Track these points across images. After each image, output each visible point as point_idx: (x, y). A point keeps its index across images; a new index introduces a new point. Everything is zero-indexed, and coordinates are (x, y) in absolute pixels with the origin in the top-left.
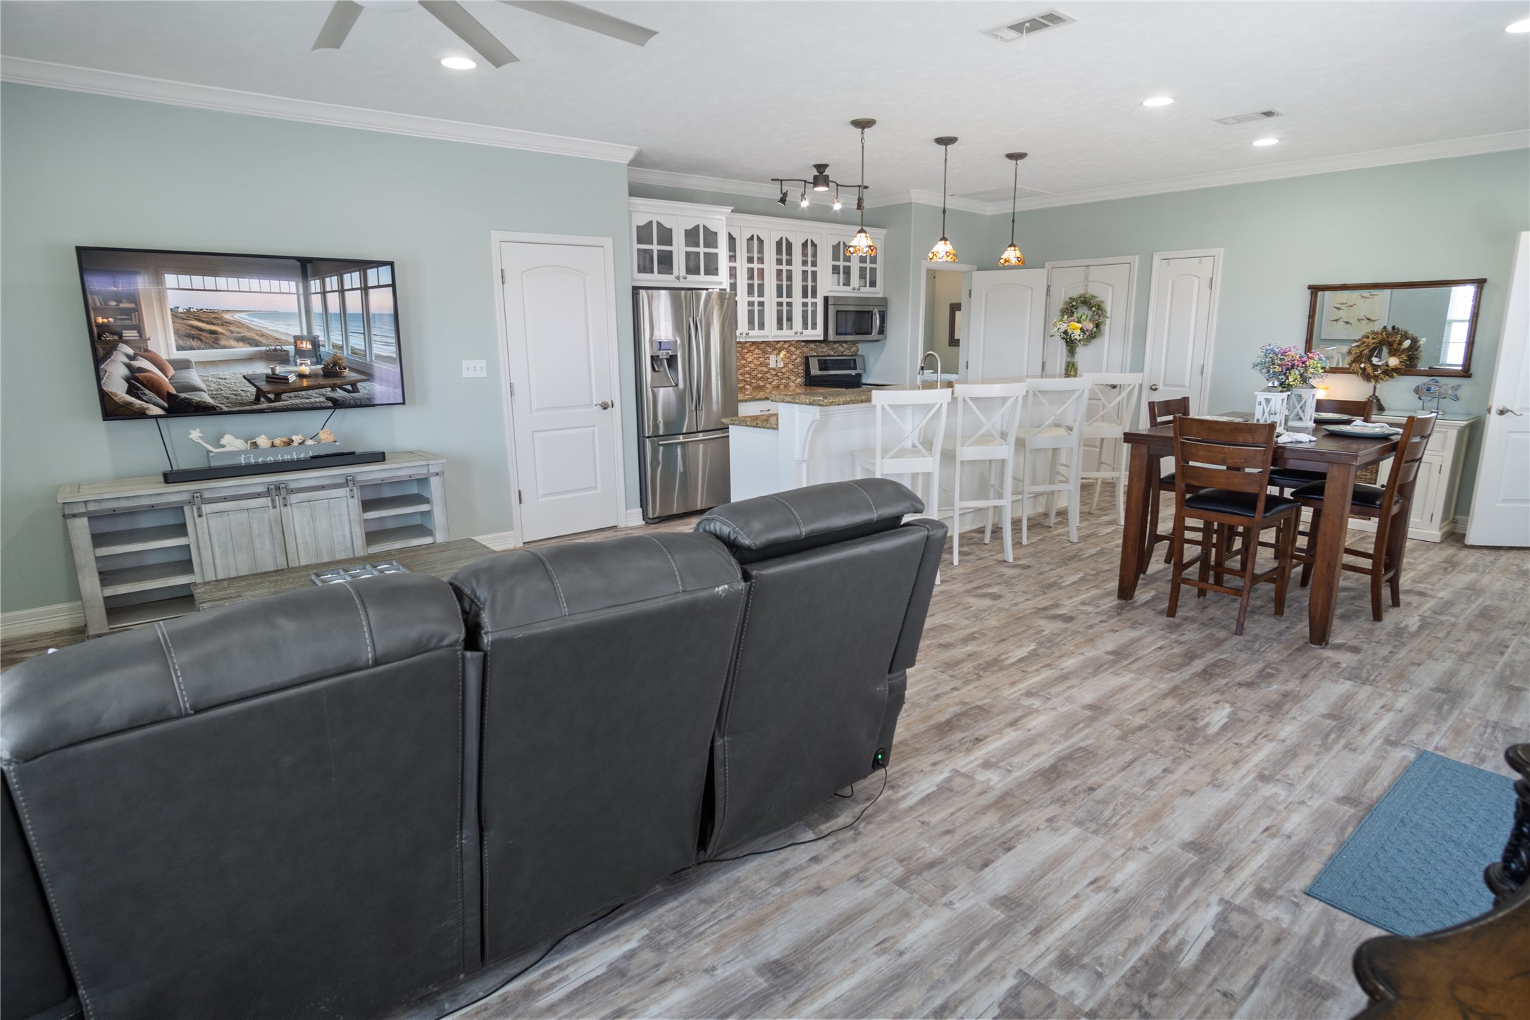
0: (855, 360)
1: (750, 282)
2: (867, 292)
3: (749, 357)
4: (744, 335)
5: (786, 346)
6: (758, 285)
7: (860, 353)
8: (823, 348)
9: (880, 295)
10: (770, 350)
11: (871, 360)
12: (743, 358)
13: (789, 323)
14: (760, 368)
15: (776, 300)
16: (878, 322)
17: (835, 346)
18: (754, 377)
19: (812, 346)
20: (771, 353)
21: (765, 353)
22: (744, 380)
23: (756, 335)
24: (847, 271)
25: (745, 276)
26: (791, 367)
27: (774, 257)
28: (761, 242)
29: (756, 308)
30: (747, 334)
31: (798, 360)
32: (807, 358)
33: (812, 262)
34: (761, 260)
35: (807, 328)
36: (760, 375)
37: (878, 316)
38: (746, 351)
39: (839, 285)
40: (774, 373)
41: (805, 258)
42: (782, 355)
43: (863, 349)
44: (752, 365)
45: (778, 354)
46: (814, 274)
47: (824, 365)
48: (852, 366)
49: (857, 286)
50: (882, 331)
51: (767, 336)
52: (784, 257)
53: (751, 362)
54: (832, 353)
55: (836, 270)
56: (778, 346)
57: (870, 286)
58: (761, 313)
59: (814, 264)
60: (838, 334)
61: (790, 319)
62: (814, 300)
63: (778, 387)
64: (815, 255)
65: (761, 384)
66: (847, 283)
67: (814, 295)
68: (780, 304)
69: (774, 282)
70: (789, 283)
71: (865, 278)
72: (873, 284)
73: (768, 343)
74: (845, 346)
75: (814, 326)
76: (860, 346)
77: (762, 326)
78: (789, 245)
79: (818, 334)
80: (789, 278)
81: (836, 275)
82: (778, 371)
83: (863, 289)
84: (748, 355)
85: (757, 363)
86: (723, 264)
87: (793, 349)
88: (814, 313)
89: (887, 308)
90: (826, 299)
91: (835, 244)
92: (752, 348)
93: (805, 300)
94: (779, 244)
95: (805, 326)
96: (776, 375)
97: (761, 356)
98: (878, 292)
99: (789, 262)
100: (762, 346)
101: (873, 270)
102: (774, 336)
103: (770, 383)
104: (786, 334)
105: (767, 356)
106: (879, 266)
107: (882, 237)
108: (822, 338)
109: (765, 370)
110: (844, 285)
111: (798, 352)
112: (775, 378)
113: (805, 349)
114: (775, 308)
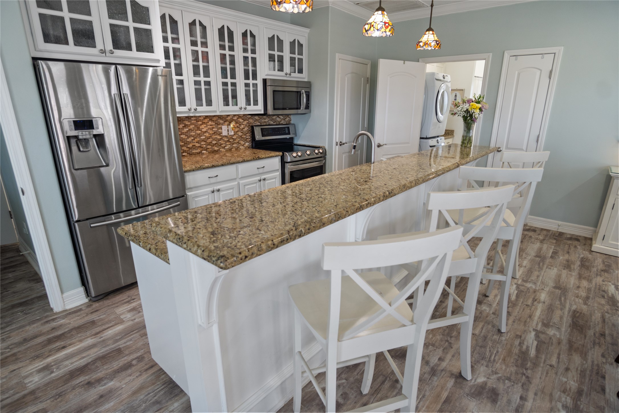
0: (288, 128)
1: (195, 63)
2: (296, 76)
3: (204, 128)
4: (193, 110)
5: (235, 118)
6: (204, 66)
7: (292, 122)
8: (265, 119)
9: (306, 80)
10: (221, 122)
11: (300, 127)
12: (198, 129)
13: (234, 100)
14: (214, 137)
15: (221, 80)
16: (305, 100)
17: (274, 117)
18: (209, 144)
19: (257, 117)
20: (222, 124)
21: (218, 124)
22: (200, 147)
23: (204, 110)
24: (281, 59)
25: (190, 58)
26: (240, 134)
27: (217, 43)
28: (204, 28)
29: (203, 87)
30: (196, 110)
31: (246, 129)
32: (252, 127)
33: (252, 50)
34: (204, 44)
35: (250, 105)
36: (214, 142)
37: (305, 95)
38: (200, 123)
39: (274, 70)
40: (226, 139)
41: (245, 47)
42: (232, 126)
43: (294, 119)
44: (207, 134)
45: (229, 125)
46: (254, 60)
47: (264, 132)
48: (287, 132)
49: (288, 72)
50: (308, 107)
51: (215, 111)
52: (227, 44)
53: (205, 132)
54: (272, 123)
55: (271, 58)
56: (229, 118)
57: (298, 73)
58: (208, 92)
59: (254, 52)
60: (275, 109)
61: (234, 97)
62: (255, 82)
63: (230, 150)
64: (254, 44)
65: (216, 149)
66: (281, 69)
67: (255, 77)
68: (225, 84)
69: (219, 65)
70: (232, 66)
71: (295, 66)
72: (300, 71)
73: (220, 117)
74: (281, 117)
75: (256, 103)
76: (292, 117)
77: (209, 103)
78: (231, 34)
79: (259, 109)
80: (232, 62)
81: (272, 63)
82: (229, 139)
83: (293, 75)
84: (203, 126)
85: (211, 132)
86: (158, 44)
87: (241, 120)
88: (255, 92)
89: (311, 90)
90: (265, 81)
91: (270, 36)
92: (206, 121)
93: (247, 81)
94: (221, 31)
95: (248, 102)
96: (228, 141)
97: (214, 126)
98: (304, 77)
99: (231, 49)
100: (214, 119)
101: (300, 61)
102: (221, 111)
103: (224, 148)
104: (232, 110)
105: (219, 126)
106: (304, 57)
107: (307, 35)
108: (262, 112)
109: (219, 137)
110: (278, 70)
111: (245, 123)
112: (228, 143)
113: (251, 121)
114: (220, 88)
